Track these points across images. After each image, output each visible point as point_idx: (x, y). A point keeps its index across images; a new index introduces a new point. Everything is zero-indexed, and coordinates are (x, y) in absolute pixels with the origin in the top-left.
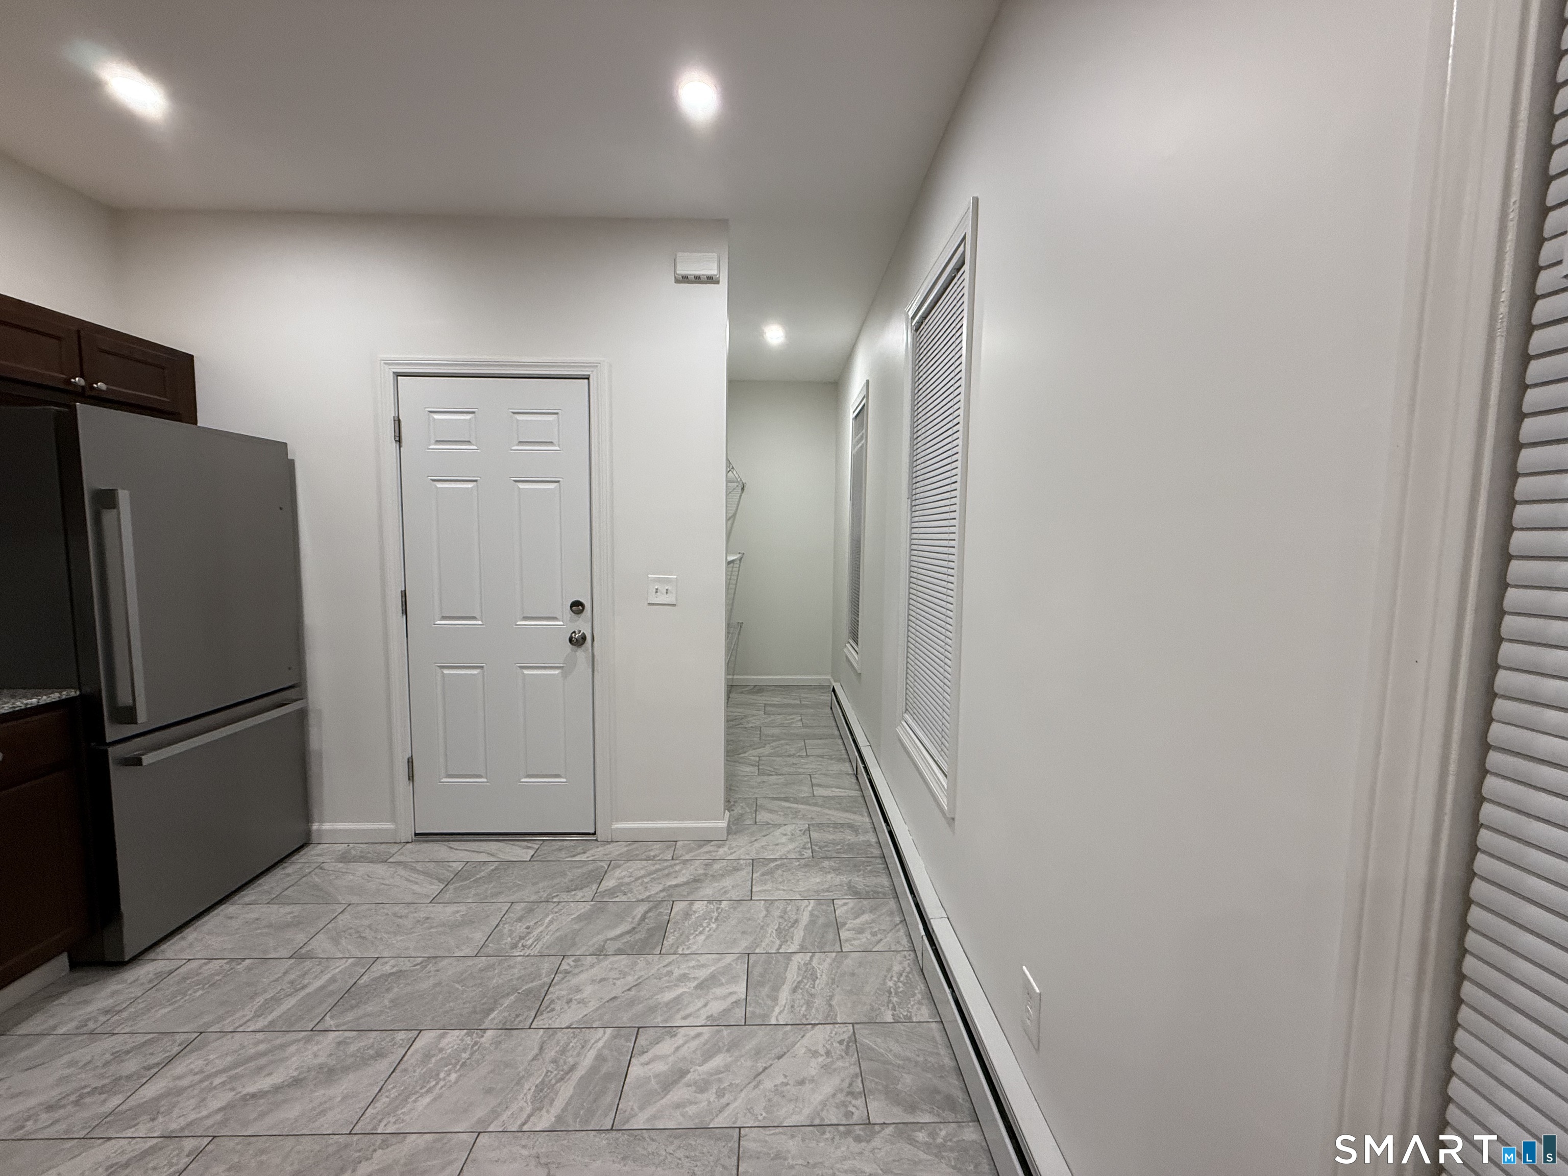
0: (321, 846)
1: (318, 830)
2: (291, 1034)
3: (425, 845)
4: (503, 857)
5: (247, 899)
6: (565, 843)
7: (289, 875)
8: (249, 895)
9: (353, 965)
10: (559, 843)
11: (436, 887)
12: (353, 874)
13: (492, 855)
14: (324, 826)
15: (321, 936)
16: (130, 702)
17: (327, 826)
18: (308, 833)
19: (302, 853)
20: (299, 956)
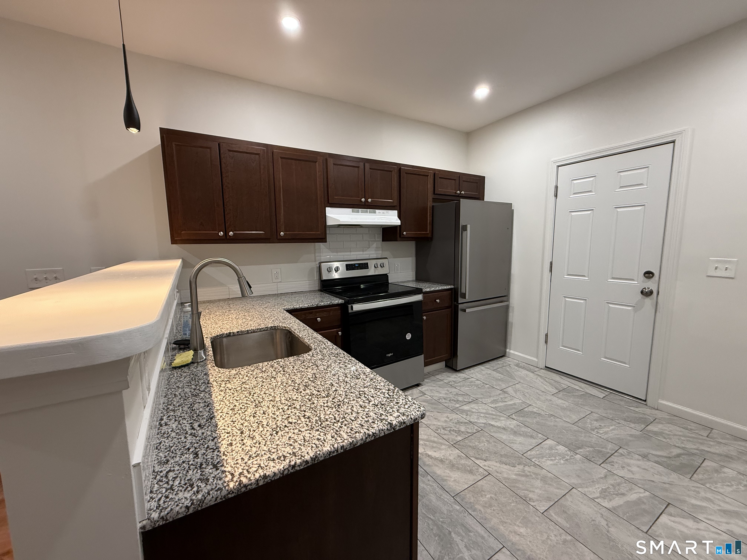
0: (509, 358)
1: (509, 352)
2: (501, 414)
3: (549, 373)
4: (588, 391)
5: (487, 367)
6: (625, 399)
7: (499, 364)
8: (487, 365)
9: (522, 403)
10: (621, 397)
11: (555, 391)
12: (521, 373)
13: (582, 389)
14: (511, 351)
15: (510, 388)
16: (465, 292)
17: (512, 352)
18: (505, 352)
19: (503, 358)
20: (503, 391)
